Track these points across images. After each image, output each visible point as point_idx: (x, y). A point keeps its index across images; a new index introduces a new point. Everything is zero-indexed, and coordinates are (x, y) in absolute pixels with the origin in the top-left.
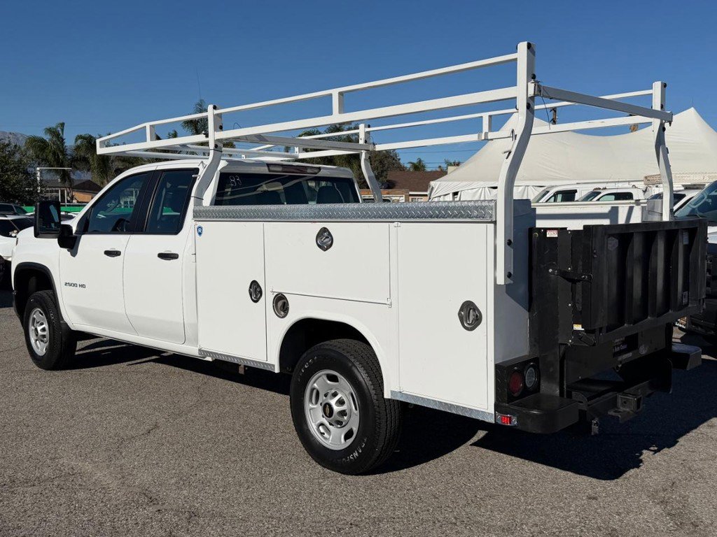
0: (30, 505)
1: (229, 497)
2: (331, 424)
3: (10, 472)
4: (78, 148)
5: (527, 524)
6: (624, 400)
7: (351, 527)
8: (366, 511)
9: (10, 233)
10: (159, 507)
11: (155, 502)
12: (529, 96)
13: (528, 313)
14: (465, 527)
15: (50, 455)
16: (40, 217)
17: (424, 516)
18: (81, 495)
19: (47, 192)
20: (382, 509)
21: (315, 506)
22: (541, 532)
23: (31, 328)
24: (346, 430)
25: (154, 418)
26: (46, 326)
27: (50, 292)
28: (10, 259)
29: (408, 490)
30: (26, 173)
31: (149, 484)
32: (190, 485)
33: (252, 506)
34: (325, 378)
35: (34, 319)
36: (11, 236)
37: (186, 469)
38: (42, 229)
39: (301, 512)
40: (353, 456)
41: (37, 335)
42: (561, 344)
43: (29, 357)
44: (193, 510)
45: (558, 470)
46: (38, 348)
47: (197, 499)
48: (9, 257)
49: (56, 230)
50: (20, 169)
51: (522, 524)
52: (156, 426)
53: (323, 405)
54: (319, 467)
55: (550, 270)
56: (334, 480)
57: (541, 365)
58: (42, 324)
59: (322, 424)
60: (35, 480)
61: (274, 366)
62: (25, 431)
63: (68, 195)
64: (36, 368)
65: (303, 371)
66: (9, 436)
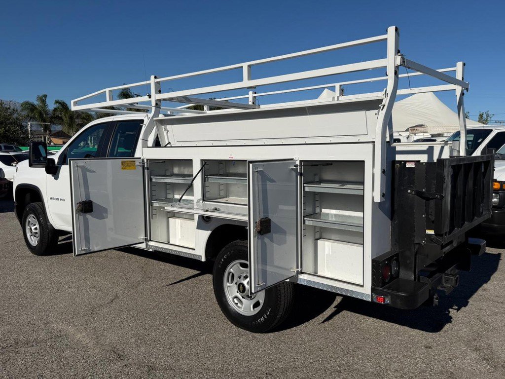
0: (30, 363)
1: (175, 353)
2: (243, 297)
3: (15, 335)
4: (55, 109)
5: (390, 370)
6: (447, 279)
7: (267, 377)
8: (275, 362)
9: (12, 164)
10: (126, 362)
11: (122, 358)
12: (396, 65)
13: (390, 221)
14: (348, 374)
15: (43, 321)
16: (33, 153)
17: (316, 365)
18: (68, 353)
19: (35, 138)
20: (285, 360)
21: (238, 359)
22: (402, 377)
23: (28, 228)
24: (254, 301)
25: (114, 291)
26: (37, 226)
27: (40, 203)
28: (12, 180)
29: (300, 344)
30: (21, 126)
31: (116, 343)
32: (145, 344)
33: (192, 360)
34: (239, 265)
35: (29, 222)
36: (12, 166)
37: (141, 330)
38: (34, 162)
39: (229, 364)
40: (260, 321)
41: (31, 233)
42: (416, 244)
43: (26, 247)
44: (150, 364)
45: (398, 326)
46: (32, 241)
47: (152, 354)
48: (11, 179)
49: (43, 162)
50: (18, 123)
51: (387, 370)
52: (117, 297)
53: (238, 284)
54: (235, 327)
55: (409, 191)
56: (246, 338)
57: (400, 259)
58: (35, 225)
59: (236, 297)
60: (33, 342)
61: (201, 256)
62: (24, 302)
63: (48, 140)
64: (31, 254)
65: (223, 260)
66: (13, 306)
